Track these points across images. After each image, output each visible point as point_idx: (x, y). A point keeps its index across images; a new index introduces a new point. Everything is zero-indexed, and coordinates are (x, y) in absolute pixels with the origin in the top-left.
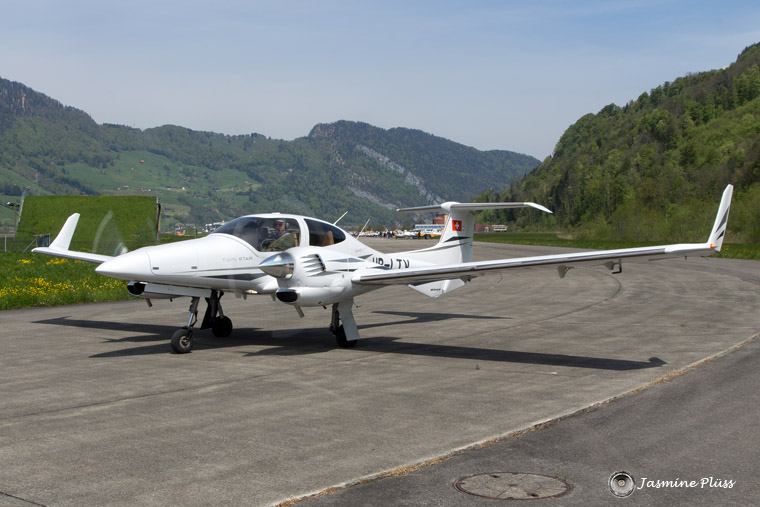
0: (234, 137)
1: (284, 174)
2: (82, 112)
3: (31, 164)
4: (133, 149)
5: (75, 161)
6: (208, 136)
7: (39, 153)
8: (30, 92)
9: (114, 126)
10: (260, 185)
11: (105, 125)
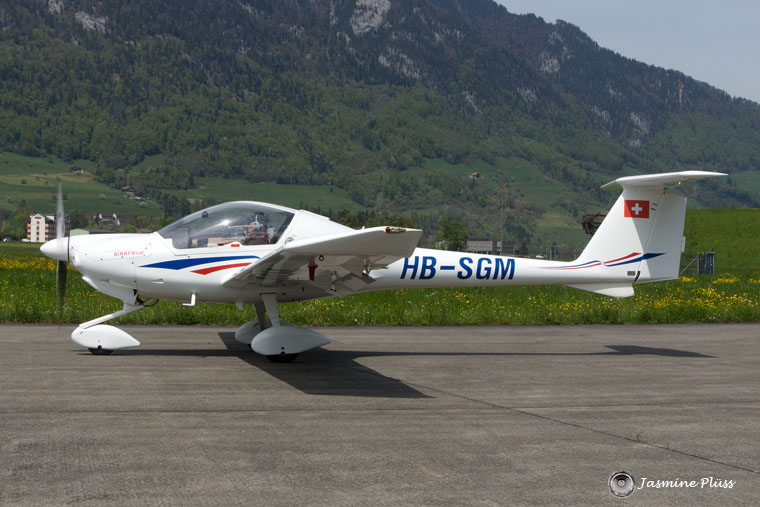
8: (689, 82)
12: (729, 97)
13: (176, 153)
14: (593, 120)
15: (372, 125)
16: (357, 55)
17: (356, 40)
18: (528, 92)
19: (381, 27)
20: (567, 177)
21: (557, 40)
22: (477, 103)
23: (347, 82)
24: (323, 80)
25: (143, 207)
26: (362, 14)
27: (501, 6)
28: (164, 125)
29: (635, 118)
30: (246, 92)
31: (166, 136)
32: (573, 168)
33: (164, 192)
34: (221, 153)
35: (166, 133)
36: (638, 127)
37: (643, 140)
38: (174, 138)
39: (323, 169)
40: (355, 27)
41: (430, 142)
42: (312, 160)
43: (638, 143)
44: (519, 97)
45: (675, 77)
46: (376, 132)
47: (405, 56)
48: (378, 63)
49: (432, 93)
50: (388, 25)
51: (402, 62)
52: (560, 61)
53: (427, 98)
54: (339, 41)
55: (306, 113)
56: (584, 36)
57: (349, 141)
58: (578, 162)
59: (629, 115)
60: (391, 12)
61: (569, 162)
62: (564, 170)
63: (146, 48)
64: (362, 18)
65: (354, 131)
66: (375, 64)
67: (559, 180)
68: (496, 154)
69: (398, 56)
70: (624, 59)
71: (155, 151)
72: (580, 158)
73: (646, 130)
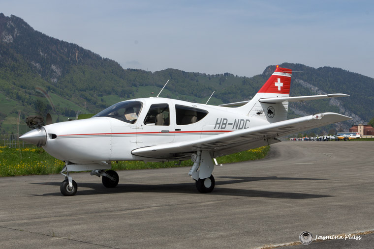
0: (213, 75)
2: (114, 61)
3: (82, 96)
4: (146, 85)
5: (109, 93)
6: (195, 76)
7: (87, 89)
8: (81, 50)
9: (134, 70)
11: (128, 69)
12: (101, 57)
14: (32, 68)
20: (19, 98)
21: (11, 26)
29: (54, 67)
32: (21, 93)
36: (55, 72)
37: (58, 79)
43: (55, 80)
45: (74, 47)
52: (13, 37)
56: (26, 24)
58: (24, 90)
59: (51, 66)
61: (19, 90)
62: (17, 94)
67: (14, 99)
70: (47, 37)
72: (25, 88)
73: (60, 74)
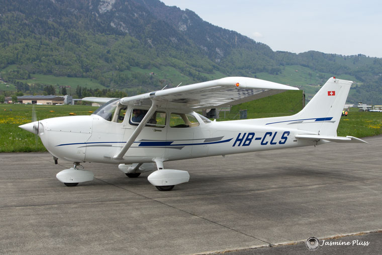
0: (348, 56)
1: (376, 77)
2: (266, 45)
4: (292, 64)
5: (261, 71)
6: (333, 57)
8: (239, 36)
9: (282, 52)
10: (362, 84)
11: (277, 51)
12: (255, 42)
13: (22, 64)
14: (201, 51)
15: (108, 52)
16: (101, 23)
17: (101, 16)
18: (174, 39)
19: (111, 10)
20: (190, 74)
21: (186, 17)
22: (153, 43)
23: (97, 34)
24: (87, 33)
25: (8, 87)
26: (103, 4)
27: (162, 3)
28: (16, 52)
29: (218, 50)
30: (53, 37)
31: (17, 56)
32: (193, 70)
33: (17, 81)
34: (42, 63)
35: (17, 55)
36: (219, 54)
37: (221, 59)
38: (21, 57)
39: (87, 70)
40: (100, 10)
41: (133, 59)
42: (82, 67)
43: (219, 60)
44: (170, 41)
45: (234, 34)
46: (110, 55)
47: (122, 23)
48: (110, 26)
49: (133, 38)
50: (114, 9)
51: (121, 25)
52: (187, 26)
53: (132, 41)
54: (93, 16)
55: (80, 47)
56: (197, 16)
57: (98, 59)
58: (195, 68)
59: (216, 49)
60: (116, 4)
61: (191, 68)
62: (189, 72)
63: (7, 17)
64: (103, 6)
65: (100, 55)
66: (109, 26)
67: (187, 75)
68: (161, 65)
69: (119, 23)
70: (213, 25)
71: (13, 63)
72: (195, 66)
73: (222, 55)
